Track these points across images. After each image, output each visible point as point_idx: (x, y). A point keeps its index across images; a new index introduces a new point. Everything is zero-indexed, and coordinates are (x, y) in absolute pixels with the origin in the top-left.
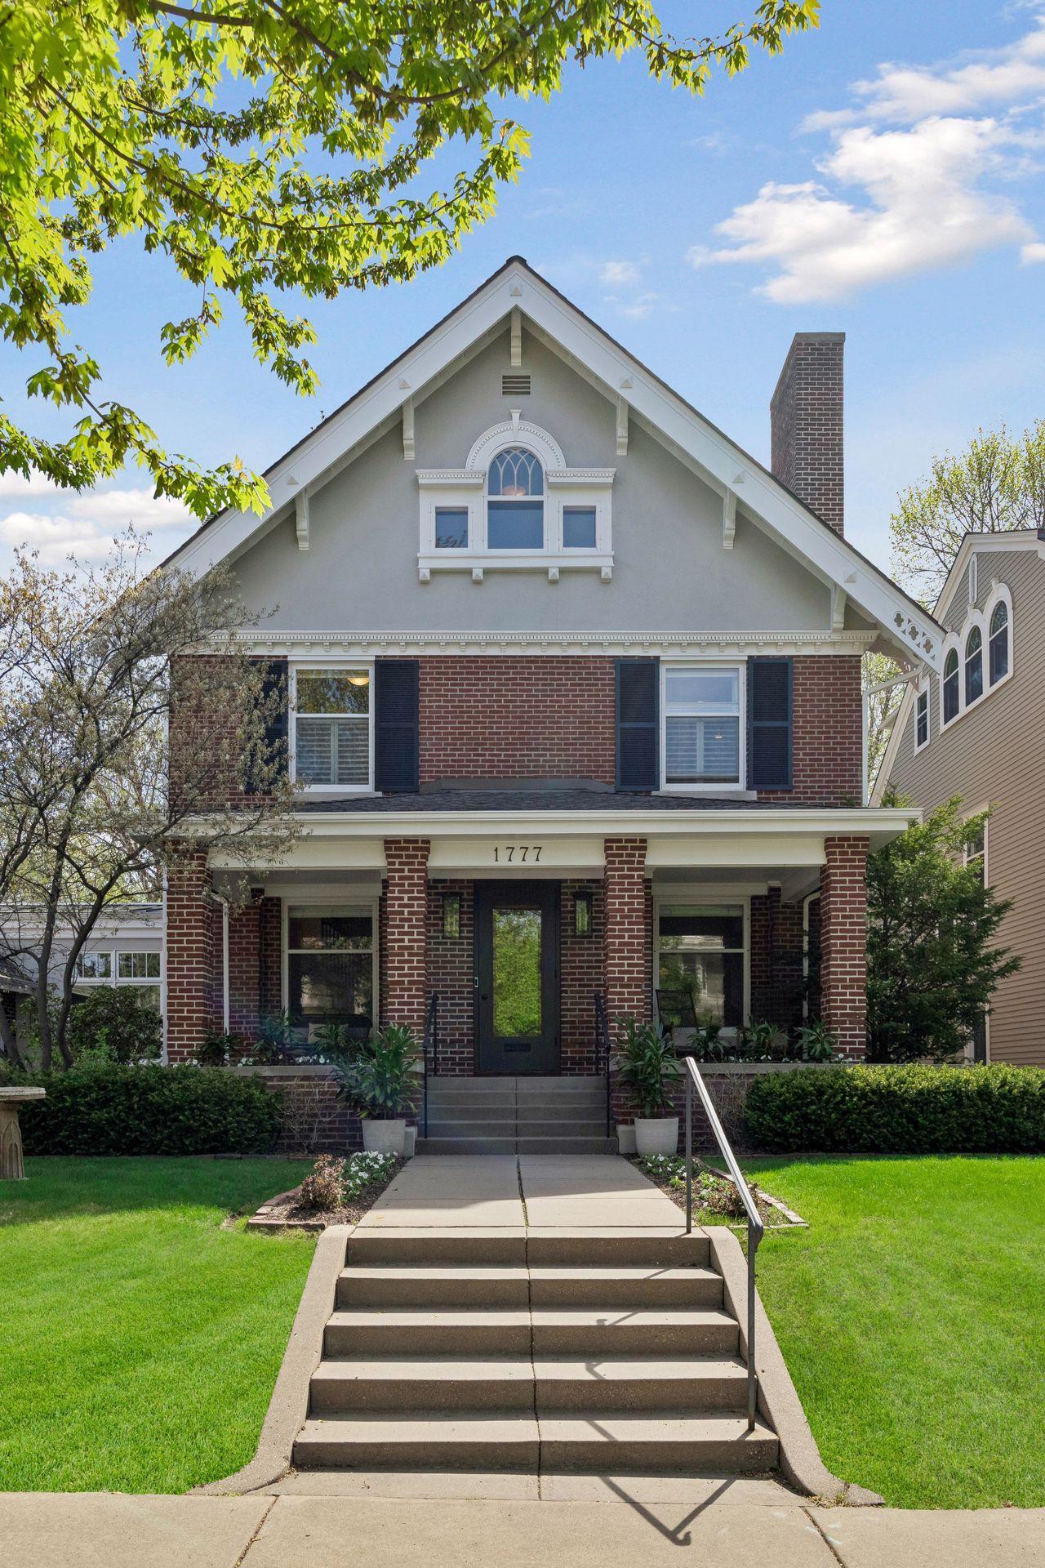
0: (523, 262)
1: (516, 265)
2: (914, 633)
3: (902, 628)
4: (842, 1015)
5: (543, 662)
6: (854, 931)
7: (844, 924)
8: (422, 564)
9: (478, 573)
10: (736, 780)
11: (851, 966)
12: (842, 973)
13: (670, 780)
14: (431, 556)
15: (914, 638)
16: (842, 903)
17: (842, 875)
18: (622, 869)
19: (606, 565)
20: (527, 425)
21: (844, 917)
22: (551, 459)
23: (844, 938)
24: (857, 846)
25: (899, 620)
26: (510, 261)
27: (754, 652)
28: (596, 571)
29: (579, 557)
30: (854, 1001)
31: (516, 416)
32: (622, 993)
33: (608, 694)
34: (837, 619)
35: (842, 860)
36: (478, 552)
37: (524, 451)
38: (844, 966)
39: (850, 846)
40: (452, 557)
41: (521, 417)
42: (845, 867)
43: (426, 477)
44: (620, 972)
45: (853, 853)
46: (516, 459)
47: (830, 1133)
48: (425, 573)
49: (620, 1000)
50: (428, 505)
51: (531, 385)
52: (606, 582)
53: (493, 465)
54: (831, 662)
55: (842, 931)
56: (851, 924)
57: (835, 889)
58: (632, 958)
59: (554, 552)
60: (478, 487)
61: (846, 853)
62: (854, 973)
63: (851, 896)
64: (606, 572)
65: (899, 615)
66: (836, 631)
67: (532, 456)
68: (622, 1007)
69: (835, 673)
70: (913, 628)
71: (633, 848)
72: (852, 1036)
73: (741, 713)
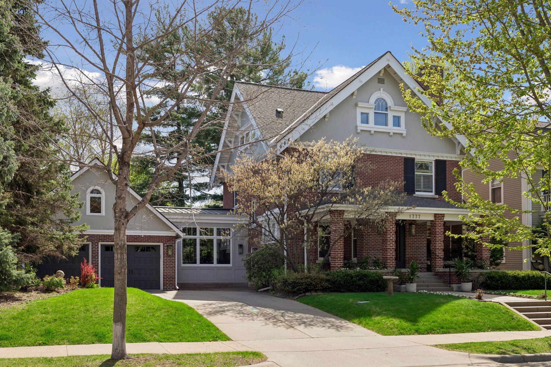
0: (390, 53)
5: (386, 157)
8: (358, 128)
9: (372, 132)
10: (432, 192)
13: (418, 191)
14: (360, 126)
19: (404, 133)
20: (384, 92)
22: (390, 102)
27: (437, 158)
28: (402, 134)
29: (398, 130)
31: (382, 90)
33: (402, 167)
34: (459, 152)
36: (372, 126)
37: (382, 99)
40: (365, 127)
43: (360, 104)
46: (380, 101)
48: (359, 131)
50: (359, 111)
51: (385, 81)
52: (404, 137)
53: (375, 102)
54: (455, 162)
59: (391, 128)
60: (372, 108)
64: (404, 135)
66: (457, 155)
67: (384, 100)
69: (455, 165)
71: (442, 216)
73: (433, 174)
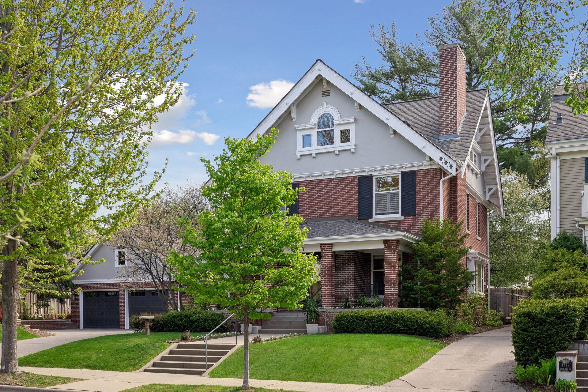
0: (321, 61)
1: (319, 62)
2: (446, 162)
3: (442, 162)
4: (388, 294)
5: (336, 180)
6: (392, 268)
7: (389, 266)
8: (298, 154)
9: (314, 155)
10: (398, 213)
11: (391, 279)
12: (388, 281)
13: (377, 214)
14: (301, 150)
15: (446, 165)
16: (388, 260)
17: (388, 251)
18: (325, 253)
19: (352, 148)
20: (329, 106)
21: (389, 264)
22: (336, 116)
23: (389, 270)
24: (392, 243)
25: (441, 159)
26: (317, 61)
27: (403, 170)
28: (350, 150)
29: (346, 146)
30: (392, 289)
31: (325, 104)
32: (325, 288)
33: (355, 188)
34: (427, 157)
35: (388, 247)
36: (315, 147)
37: (328, 114)
38: (389, 279)
39: (390, 243)
40: (307, 150)
41: (327, 103)
42: (389, 249)
43: (298, 127)
44: (325, 282)
45: (391, 245)
46: (326, 117)
47: (348, 328)
48: (298, 157)
49: (325, 290)
50: (300, 135)
51: (330, 93)
52: (352, 153)
53: (319, 119)
54: (434, 170)
55: (388, 268)
56: (391, 266)
57: (386, 256)
58: (328, 278)
59: (336, 146)
60: (314, 128)
61: (389, 245)
62: (392, 281)
63: (391, 258)
64: (353, 150)
65: (441, 157)
66: (427, 161)
67: (331, 115)
68: (325, 292)
69: (431, 175)
70: (446, 161)
71: (328, 246)
72: (391, 300)
73: (400, 191)
